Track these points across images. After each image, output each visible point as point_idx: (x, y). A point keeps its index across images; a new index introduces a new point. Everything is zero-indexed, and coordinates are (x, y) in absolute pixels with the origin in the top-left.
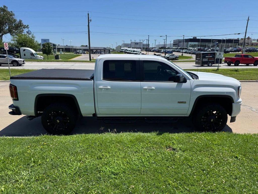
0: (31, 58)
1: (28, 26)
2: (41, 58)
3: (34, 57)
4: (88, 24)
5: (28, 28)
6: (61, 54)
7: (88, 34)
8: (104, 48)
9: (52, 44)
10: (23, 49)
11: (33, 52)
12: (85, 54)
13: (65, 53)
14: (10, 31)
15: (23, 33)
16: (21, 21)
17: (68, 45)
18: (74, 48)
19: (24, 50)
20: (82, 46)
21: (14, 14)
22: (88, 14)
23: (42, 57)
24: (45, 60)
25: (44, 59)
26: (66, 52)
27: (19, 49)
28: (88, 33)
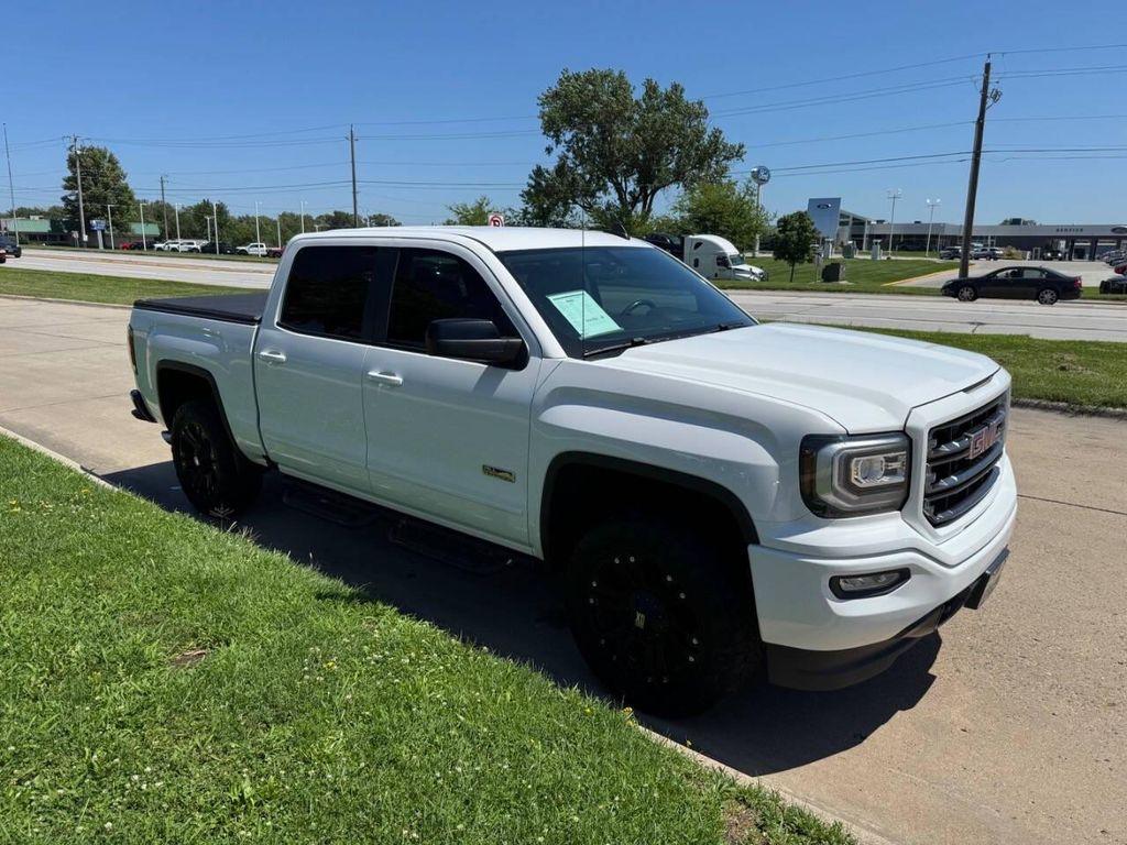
0: (716, 275)
1: (741, 147)
2: (753, 274)
3: (728, 273)
4: (978, 115)
5: (741, 156)
6: (874, 259)
7: (969, 164)
8: (1114, 230)
9: (850, 220)
10: (697, 239)
11: (729, 249)
12: (996, 259)
13: (893, 258)
14: (678, 176)
15: (724, 181)
16: (721, 132)
17: (923, 222)
18: (947, 233)
19: (698, 245)
20: (1005, 222)
21: (706, 111)
22: (988, 67)
23: (757, 270)
24: (765, 284)
25: (762, 280)
26: (899, 250)
27: (682, 240)
28: (970, 156)
